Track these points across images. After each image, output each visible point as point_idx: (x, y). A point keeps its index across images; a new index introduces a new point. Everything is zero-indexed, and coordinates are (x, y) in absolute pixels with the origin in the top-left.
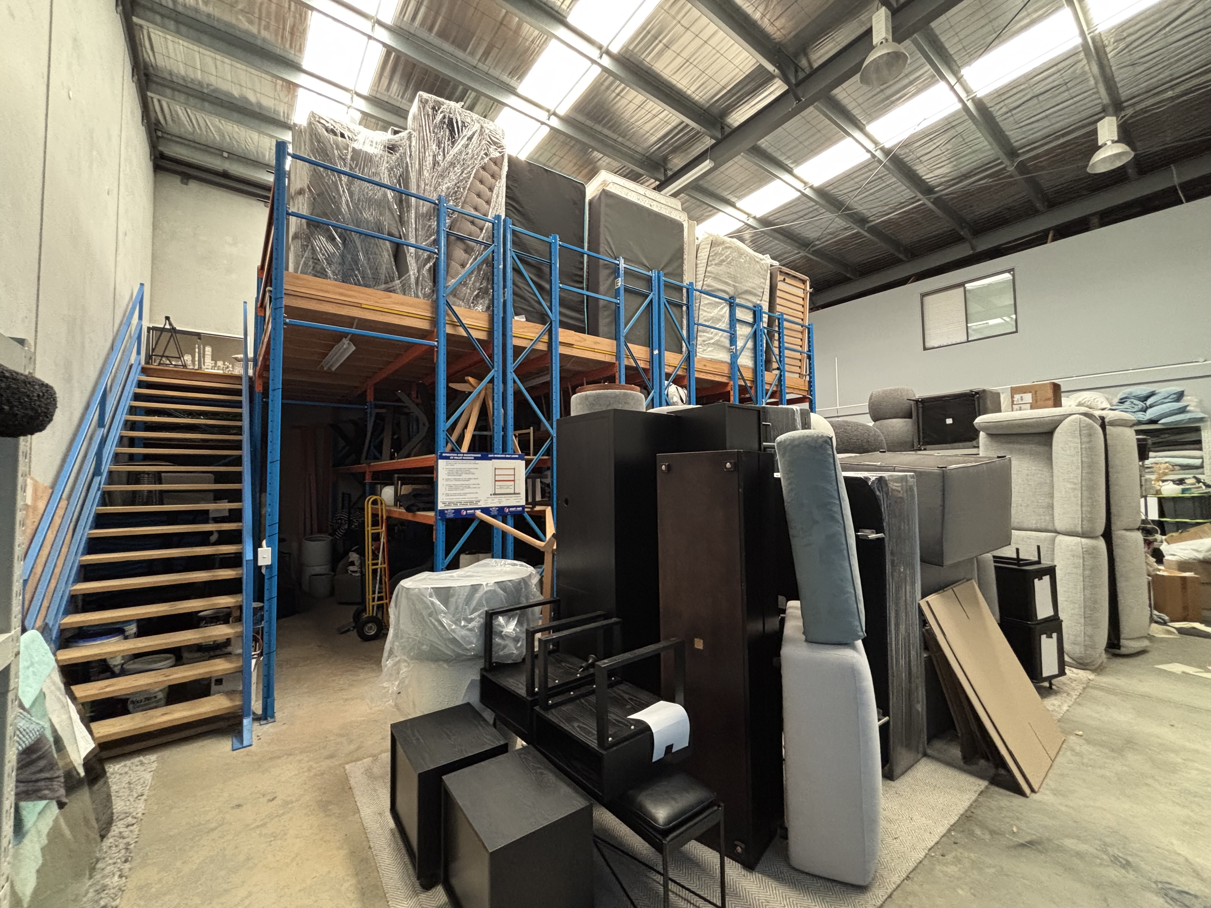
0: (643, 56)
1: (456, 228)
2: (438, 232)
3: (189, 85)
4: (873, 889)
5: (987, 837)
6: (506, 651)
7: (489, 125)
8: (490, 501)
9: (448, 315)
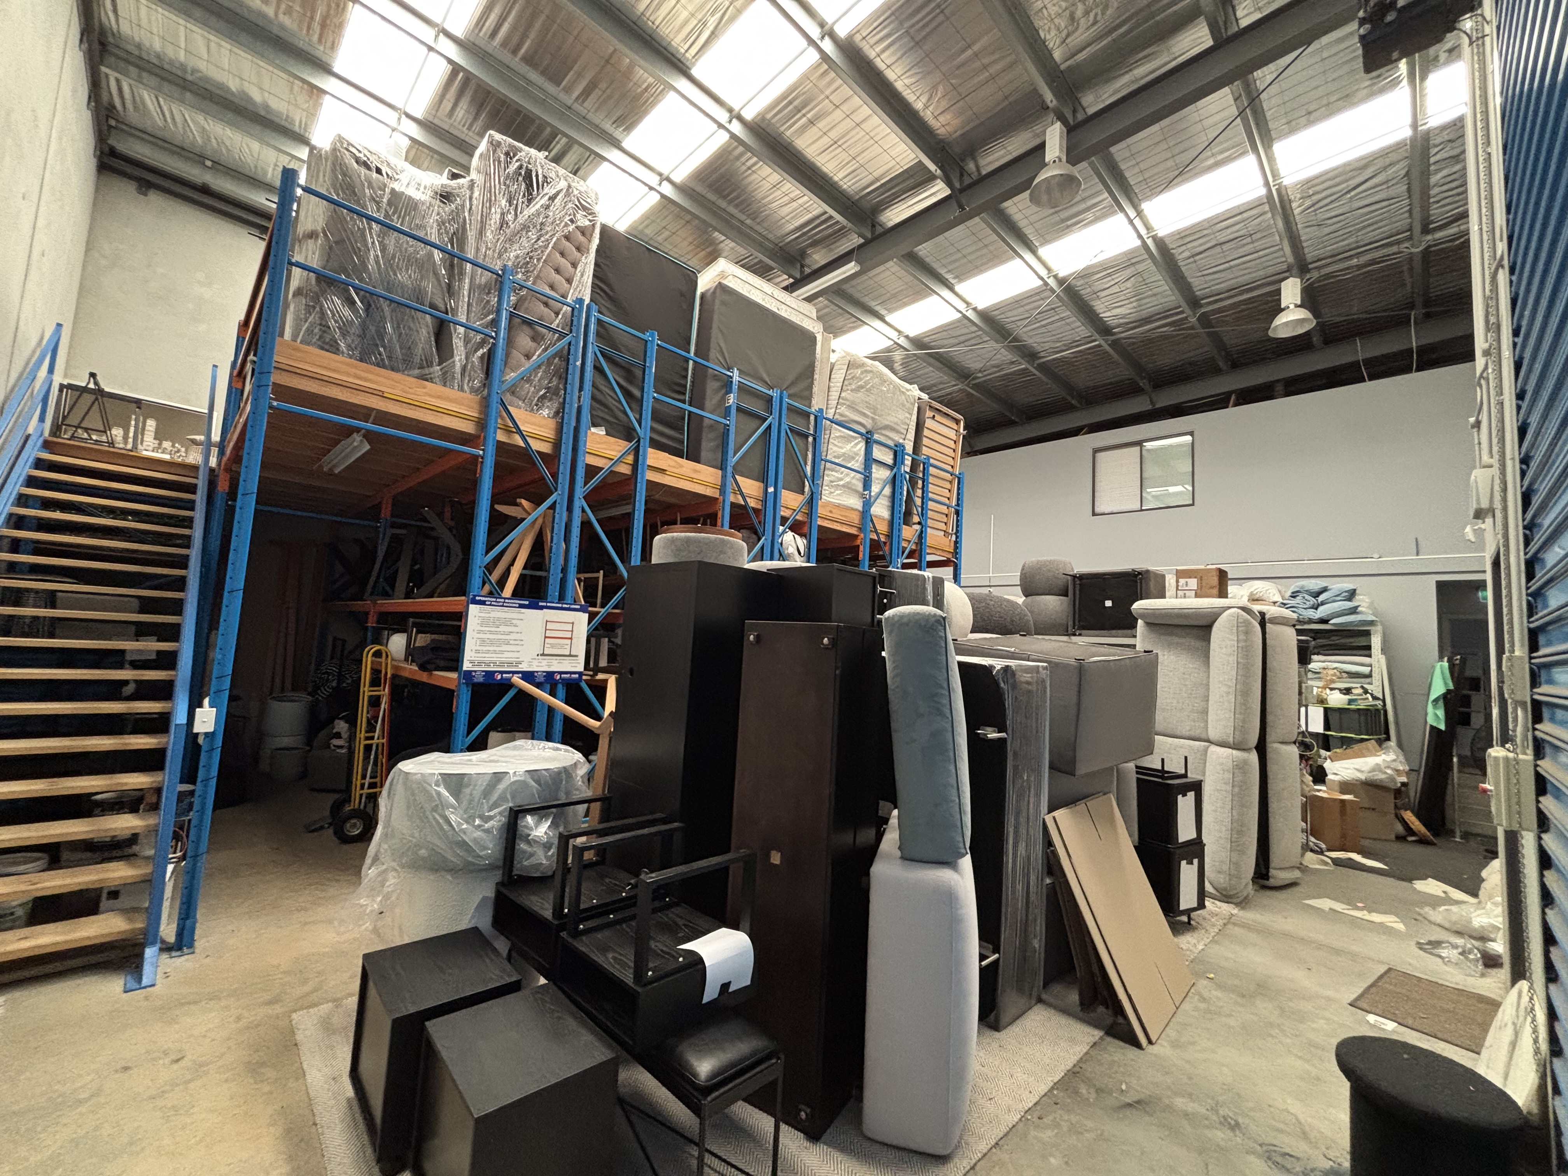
0: (782, 129)
1: (523, 309)
2: (498, 311)
3: (166, 67)
4: (956, 1160)
5: (1092, 1097)
6: (533, 861)
7: (579, 185)
8: (535, 663)
9: (502, 418)
